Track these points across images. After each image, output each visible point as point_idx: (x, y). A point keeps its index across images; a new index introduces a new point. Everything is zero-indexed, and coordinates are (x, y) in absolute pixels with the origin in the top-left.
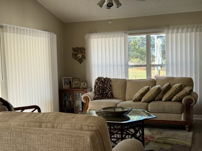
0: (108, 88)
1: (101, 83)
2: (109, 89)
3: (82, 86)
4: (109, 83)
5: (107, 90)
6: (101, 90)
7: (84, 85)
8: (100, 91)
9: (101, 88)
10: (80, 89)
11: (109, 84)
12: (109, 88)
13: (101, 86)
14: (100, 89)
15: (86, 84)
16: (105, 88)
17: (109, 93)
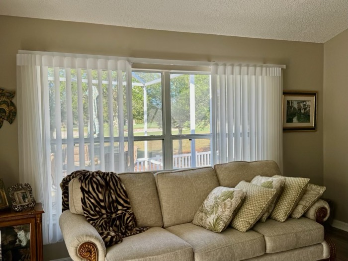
0: (122, 202)
1: (100, 189)
2: (125, 205)
3: (20, 202)
4: (119, 187)
5: (120, 207)
6: (104, 211)
7: (24, 198)
8: (103, 214)
9: (102, 204)
10: (16, 212)
11: (122, 191)
12: (123, 199)
13: (101, 197)
14: (102, 207)
15: (29, 195)
16: (113, 201)
17: (127, 216)
